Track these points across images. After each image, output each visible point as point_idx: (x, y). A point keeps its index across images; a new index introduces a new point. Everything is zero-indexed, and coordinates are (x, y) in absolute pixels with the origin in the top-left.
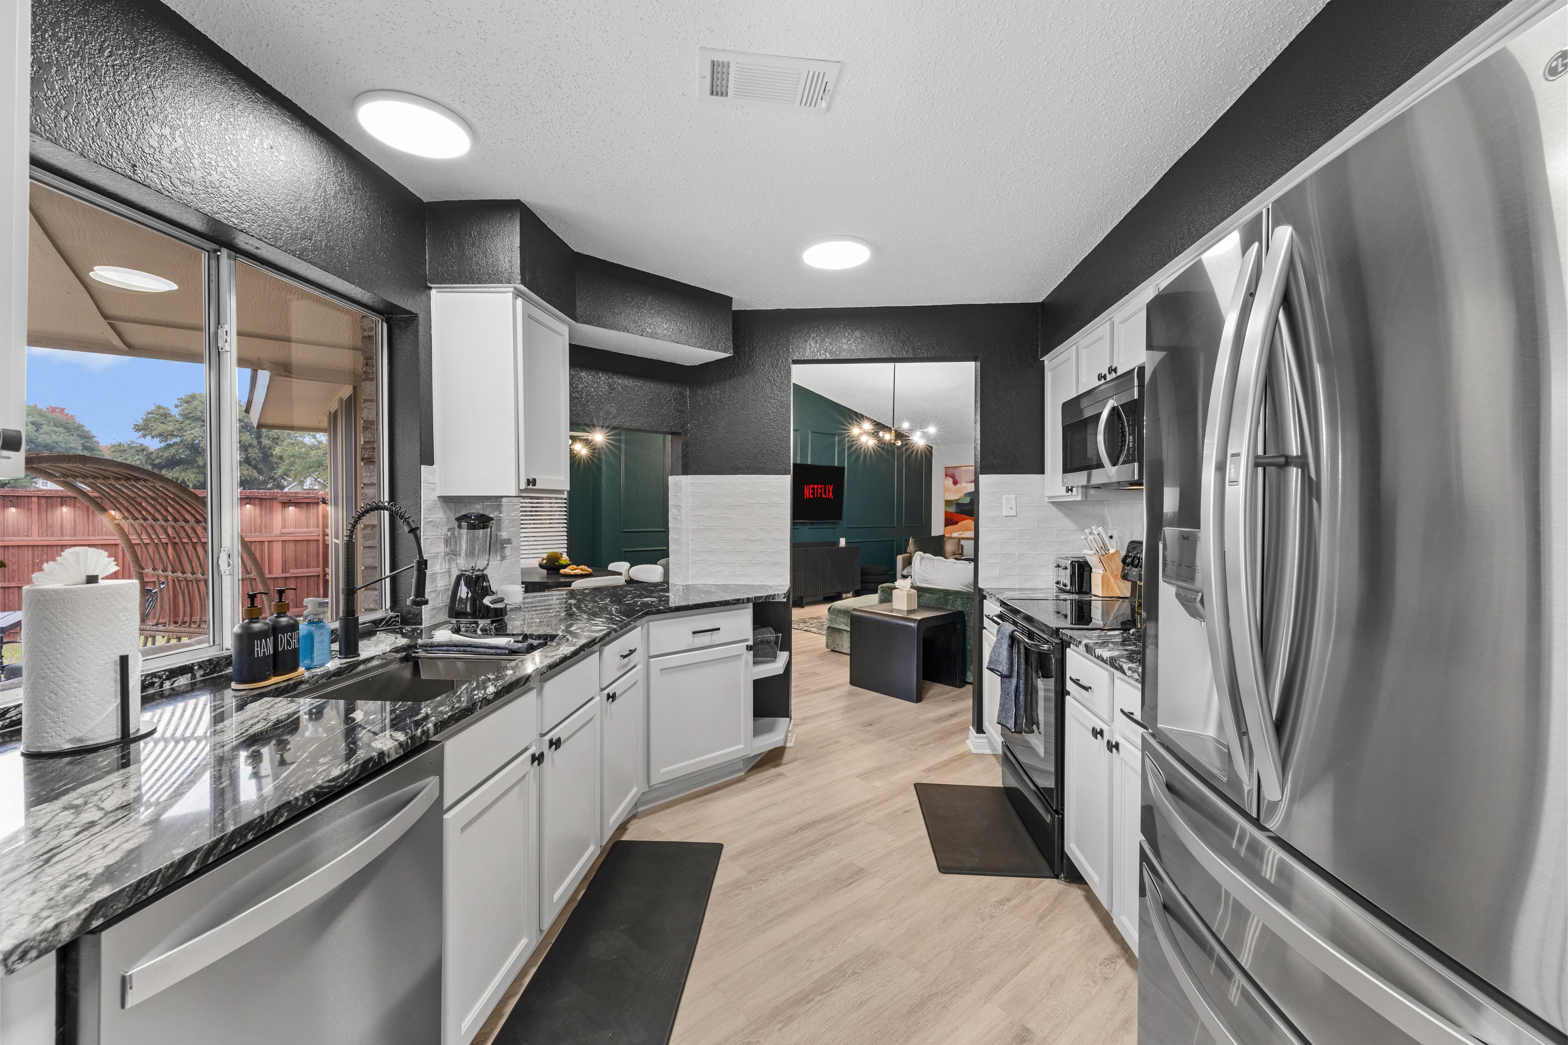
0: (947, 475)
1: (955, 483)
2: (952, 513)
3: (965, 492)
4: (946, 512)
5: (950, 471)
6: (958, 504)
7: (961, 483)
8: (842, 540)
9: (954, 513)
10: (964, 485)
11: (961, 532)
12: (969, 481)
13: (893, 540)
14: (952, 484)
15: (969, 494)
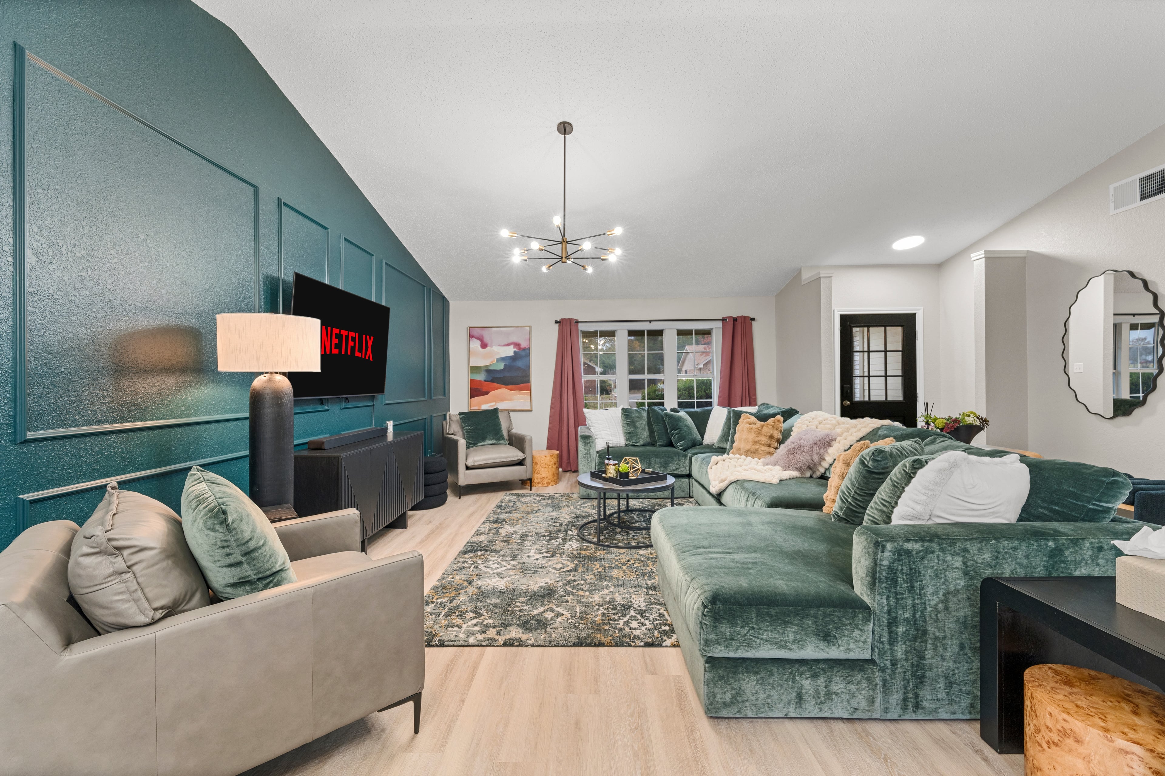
0: (471, 336)
1: (484, 346)
2: (480, 381)
3: (498, 356)
4: (472, 381)
5: (476, 332)
6: (489, 371)
7: (491, 346)
8: (390, 425)
9: (485, 381)
10: (495, 348)
11: (494, 404)
12: (503, 344)
13: (425, 419)
14: (479, 347)
15: (503, 359)
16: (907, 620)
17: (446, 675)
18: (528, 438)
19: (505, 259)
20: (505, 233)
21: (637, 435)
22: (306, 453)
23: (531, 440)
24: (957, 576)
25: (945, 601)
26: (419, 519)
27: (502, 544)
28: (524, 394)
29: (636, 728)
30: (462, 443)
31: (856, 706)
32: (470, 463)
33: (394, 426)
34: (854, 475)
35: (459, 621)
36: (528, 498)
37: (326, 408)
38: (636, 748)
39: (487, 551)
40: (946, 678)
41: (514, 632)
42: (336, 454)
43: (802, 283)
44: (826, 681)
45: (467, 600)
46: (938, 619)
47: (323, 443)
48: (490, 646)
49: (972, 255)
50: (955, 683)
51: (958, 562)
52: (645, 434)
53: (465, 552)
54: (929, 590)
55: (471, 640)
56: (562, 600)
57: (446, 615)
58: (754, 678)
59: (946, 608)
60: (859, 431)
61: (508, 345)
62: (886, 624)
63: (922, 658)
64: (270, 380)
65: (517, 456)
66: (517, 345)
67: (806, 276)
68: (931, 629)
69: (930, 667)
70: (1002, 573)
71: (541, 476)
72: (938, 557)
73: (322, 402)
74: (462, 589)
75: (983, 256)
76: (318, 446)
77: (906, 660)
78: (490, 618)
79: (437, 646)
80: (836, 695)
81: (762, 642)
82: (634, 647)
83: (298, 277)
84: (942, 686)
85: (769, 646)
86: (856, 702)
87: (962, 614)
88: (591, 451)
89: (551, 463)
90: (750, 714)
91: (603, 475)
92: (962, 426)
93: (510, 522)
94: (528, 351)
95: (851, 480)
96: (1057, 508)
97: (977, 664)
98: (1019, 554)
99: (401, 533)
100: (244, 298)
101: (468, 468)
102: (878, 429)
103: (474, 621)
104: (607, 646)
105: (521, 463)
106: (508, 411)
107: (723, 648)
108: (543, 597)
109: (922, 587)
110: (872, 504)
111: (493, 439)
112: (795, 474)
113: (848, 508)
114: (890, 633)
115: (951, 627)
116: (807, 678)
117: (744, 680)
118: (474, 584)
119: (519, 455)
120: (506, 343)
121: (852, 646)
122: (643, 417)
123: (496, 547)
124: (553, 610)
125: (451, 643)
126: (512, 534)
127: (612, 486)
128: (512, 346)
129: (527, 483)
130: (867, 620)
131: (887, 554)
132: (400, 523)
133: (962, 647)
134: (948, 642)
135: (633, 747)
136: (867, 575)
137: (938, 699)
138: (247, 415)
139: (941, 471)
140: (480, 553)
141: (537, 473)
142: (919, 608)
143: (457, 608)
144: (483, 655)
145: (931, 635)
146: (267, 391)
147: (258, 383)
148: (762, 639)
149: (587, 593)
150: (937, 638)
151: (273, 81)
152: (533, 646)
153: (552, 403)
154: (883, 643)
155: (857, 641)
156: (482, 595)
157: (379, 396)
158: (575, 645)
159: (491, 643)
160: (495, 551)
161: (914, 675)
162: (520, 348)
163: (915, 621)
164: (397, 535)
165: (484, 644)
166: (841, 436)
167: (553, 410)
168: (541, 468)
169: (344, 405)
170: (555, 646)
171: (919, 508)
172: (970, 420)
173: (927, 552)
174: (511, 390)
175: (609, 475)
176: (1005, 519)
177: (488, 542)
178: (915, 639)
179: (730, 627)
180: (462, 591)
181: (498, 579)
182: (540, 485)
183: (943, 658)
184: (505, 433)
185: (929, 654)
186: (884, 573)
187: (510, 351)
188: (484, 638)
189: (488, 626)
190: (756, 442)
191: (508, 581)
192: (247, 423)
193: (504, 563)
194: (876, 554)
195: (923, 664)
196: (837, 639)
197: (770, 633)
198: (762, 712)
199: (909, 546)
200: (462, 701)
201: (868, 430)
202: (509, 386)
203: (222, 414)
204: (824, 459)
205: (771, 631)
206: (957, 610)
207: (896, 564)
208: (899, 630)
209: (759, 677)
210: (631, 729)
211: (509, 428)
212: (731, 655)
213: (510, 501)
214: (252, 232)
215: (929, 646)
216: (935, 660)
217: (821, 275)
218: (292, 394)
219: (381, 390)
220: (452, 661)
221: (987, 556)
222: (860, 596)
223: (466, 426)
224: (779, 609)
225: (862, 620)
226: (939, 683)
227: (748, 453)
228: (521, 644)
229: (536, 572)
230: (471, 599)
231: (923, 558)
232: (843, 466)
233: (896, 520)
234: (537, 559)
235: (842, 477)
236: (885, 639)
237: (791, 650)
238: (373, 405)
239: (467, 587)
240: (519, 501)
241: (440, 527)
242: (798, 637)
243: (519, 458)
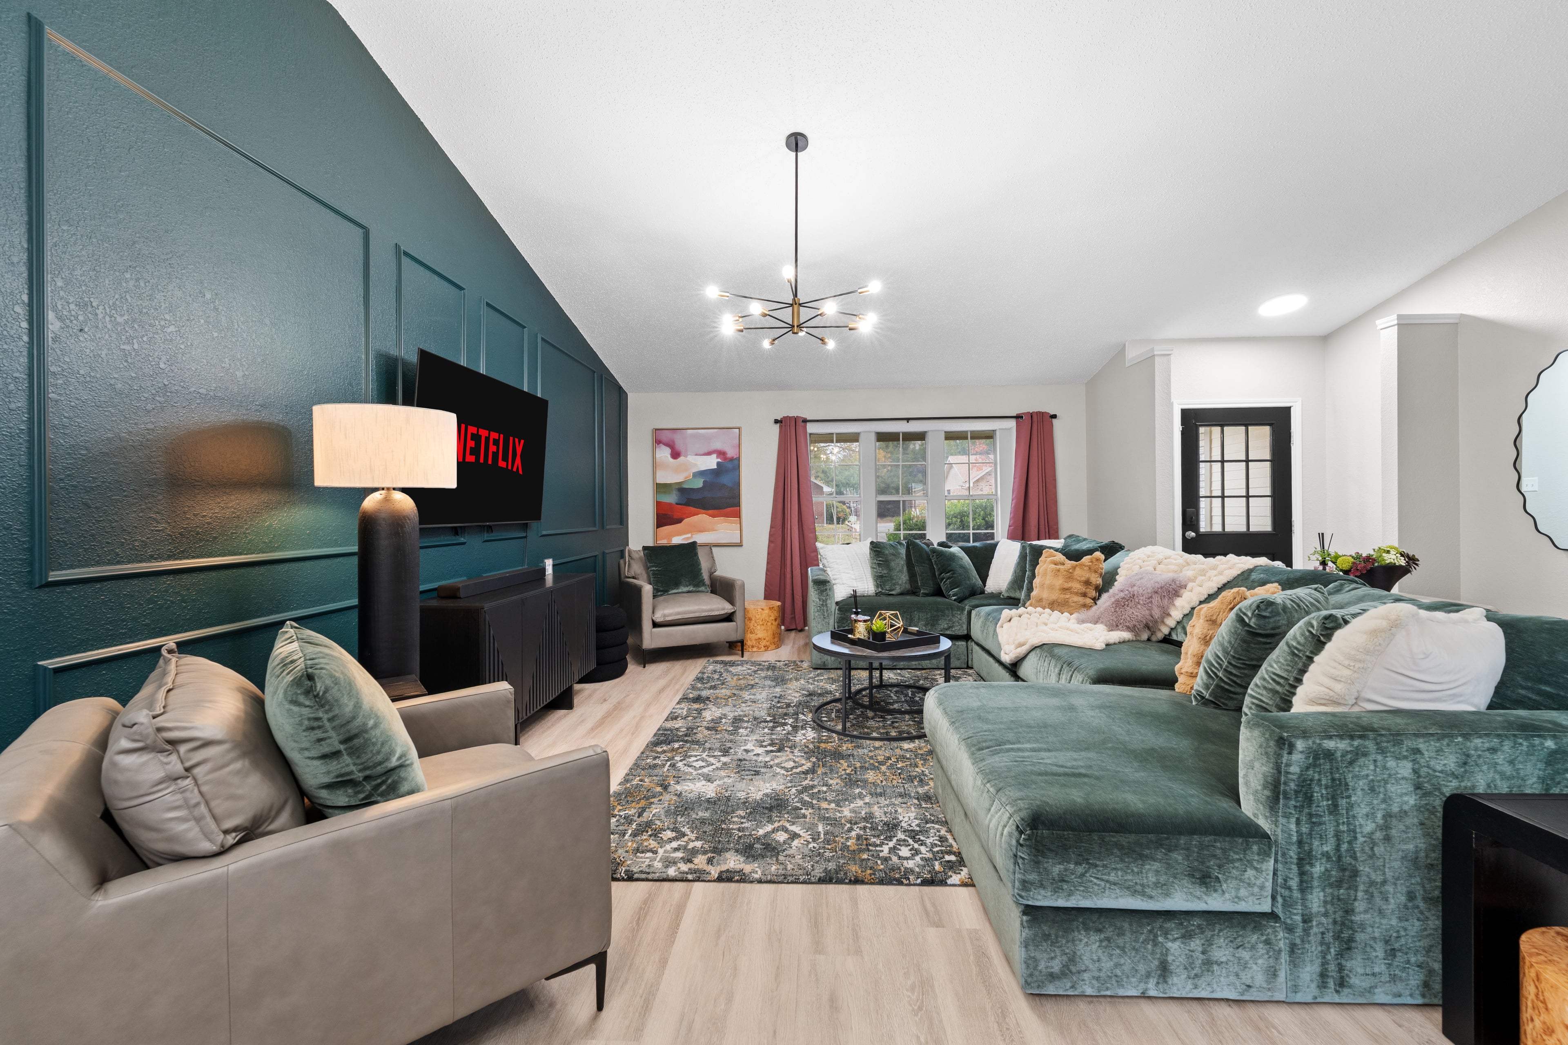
0: (658, 442)
1: (675, 455)
2: (670, 504)
3: (695, 470)
4: (659, 505)
5: (665, 436)
6: (682, 490)
7: (686, 456)
8: (549, 564)
9: (677, 504)
10: (691, 459)
11: (689, 535)
12: (702, 452)
13: (596, 556)
14: (669, 456)
15: (702, 473)
16: (1326, 855)
17: (638, 924)
18: (739, 583)
19: (712, 330)
20: (712, 292)
21: (893, 579)
22: (434, 603)
23: (743, 585)
24: (1404, 791)
25: (1386, 827)
26: (590, 696)
27: (706, 732)
28: (731, 522)
29: (920, 1009)
30: (647, 589)
31: (1248, 982)
32: (659, 617)
33: (554, 566)
34: (1226, 638)
35: (653, 844)
36: (740, 668)
37: (462, 540)
38: (922, 1040)
39: (686, 741)
40: (1387, 942)
41: (733, 861)
42: (477, 605)
43: (1127, 365)
44: (1203, 945)
45: (662, 812)
46: (1374, 854)
47: (458, 589)
48: (698, 881)
49: (1378, 322)
50: (1399, 950)
51: (1405, 769)
52: (902, 579)
53: (656, 744)
54: (1362, 810)
55: (672, 872)
56: (796, 815)
57: (634, 835)
58: (1095, 937)
59: (1387, 839)
60: (1221, 573)
61: (709, 454)
62: (1295, 861)
63: (1349, 911)
64: (387, 500)
65: (724, 609)
66: (721, 453)
67: (1133, 353)
68: (1364, 869)
69: (1362, 926)
70: (1474, 787)
71: (757, 637)
72: (1375, 761)
73: (456, 531)
74: (654, 796)
75: (1396, 322)
76: (451, 593)
77: (1326, 915)
78: (697, 839)
79: (623, 880)
80: (1219, 965)
81: (1108, 885)
82: (906, 885)
83: (424, 355)
84: (1380, 953)
85: (1118, 891)
86: (1249, 976)
87: (1411, 847)
88: (829, 602)
89: (771, 618)
90: (1089, 991)
91: (850, 636)
92: (1378, 567)
93: (716, 702)
94: (736, 462)
95: (1222, 645)
96: (1548, 689)
97: (1435, 922)
98: (1500, 758)
99: (565, 716)
100: (350, 384)
101: (655, 625)
102: (1250, 571)
103: (675, 844)
104: (867, 883)
105: (728, 618)
106: (710, 546)
107: (1049, 894)
108: (770, 809)
109: (1350, 807)
110: (1256, 680)
111: (690, 585)
112: (1126, 635)
113: (1217, 686)
114: (1302, 873)
115: (1395, 866)
116: (1175, 940)
117: (1081, 940)
118: (671, 789)
119: (727, 608)
120: (706, 451)
121: (1243, 892)
122: (899, 554)
123: (700, 736)
124: (786, 830)
125: (643, 876)
126: (721, 718)
127: (863, 651)
128: (714, 456)
129: (736, 646)
130: (1265, 854)
131: (1296, 757)
132: (564, 701)
133: (1411, 896)
134: (1390, 888)
135: (918, 1037)
136: (1265, 787)
137: (1374, 974)
138: (355, 549)
139: (1374, 633)
140: (676, 745)
141: (751, 633)
142: (1346, 838)
143: (649, 824)
144: (690, 894)
145: (1364, 878)
146: (383, 515)
147: (370, 502)
148: (1107, 881)
149: (833, 805)
150: (1372, 883)
151: (389, 80)
152: (760, 881)
153: (771, 535)
154: (1289, 889)
155: (1250, 885)
156: (684, 807)
157: (534, 524)
158: (821, 881)
159: (699, 876)
160: (697, 742)
161: (1337, 937)
162: (725, 459)
163: (1340, 858)
164: (560, 719)
165: (690, 877)
166: (1193, 581)
167: (772, 545)
168: (756, 625)
169: (486, 536)
170: (792, 882)
171: (1338, 687)
172: (1392, 558)
173: (1359, 754)
174: (713, 516)
175: (858, 636)
176: (1472, 704)
177: (688, 729)
178: (1339, 884)
179: (1060, 864)
180: (655, 800)
181: (704, 782)
182: (755, 649)
183: (1381, 912)
184: (705, 576)
185: (1360, 906)
186: (1292, 785)
187: (711, 462)
188: (689, 869)
189: (694, 852)
190: (1064, 590)
191: (719, 785)
192: (355, 560)
193: (712, 760)
194: (1279, 756)
195: (1352, 921)
196: (1220, 882)
197: (1120, 873)
198: (1107, 989)
199: (1330, 744)
200: (663, 963)
201: (1235, 572)
202: (710, 512)
203: (319, 547)
204: (1169, 615)
205: (1121, 869)
206: (1403, 841)
207: (1310, 772)
208: (1314, 870)
209: (1102, 936)
210: (913, 1010)
211: (711, 569)
212: (1061, 903)
213: (715, 671)
214: (361, 291)
215: (1360, 894)
216: (1369, 916)
217: (1156, 353)
218: (417, 519)
219: (537, 516)
220: (645, 902)
221: (1450, 761)
222: (1252, 817)
223: (653, 566)
224: (1132, 838)
225: (1259, 854)
226: (1375, 950)
227: (1053, 605)
228: (743, 878)
229: (757, 773)
230: (668, 812)
231: (1351, 763)
232: (1206, 625)
233: (1300, 705)
234: (758, 755)
235: (1206, 641)
236: (1294, 883)
237: (1151, 897)
238: (526, 537)
239: (661, 794)
240: (728, 671)
241: (619, 708)
242: (1163, 879)
243: (726, 611)
